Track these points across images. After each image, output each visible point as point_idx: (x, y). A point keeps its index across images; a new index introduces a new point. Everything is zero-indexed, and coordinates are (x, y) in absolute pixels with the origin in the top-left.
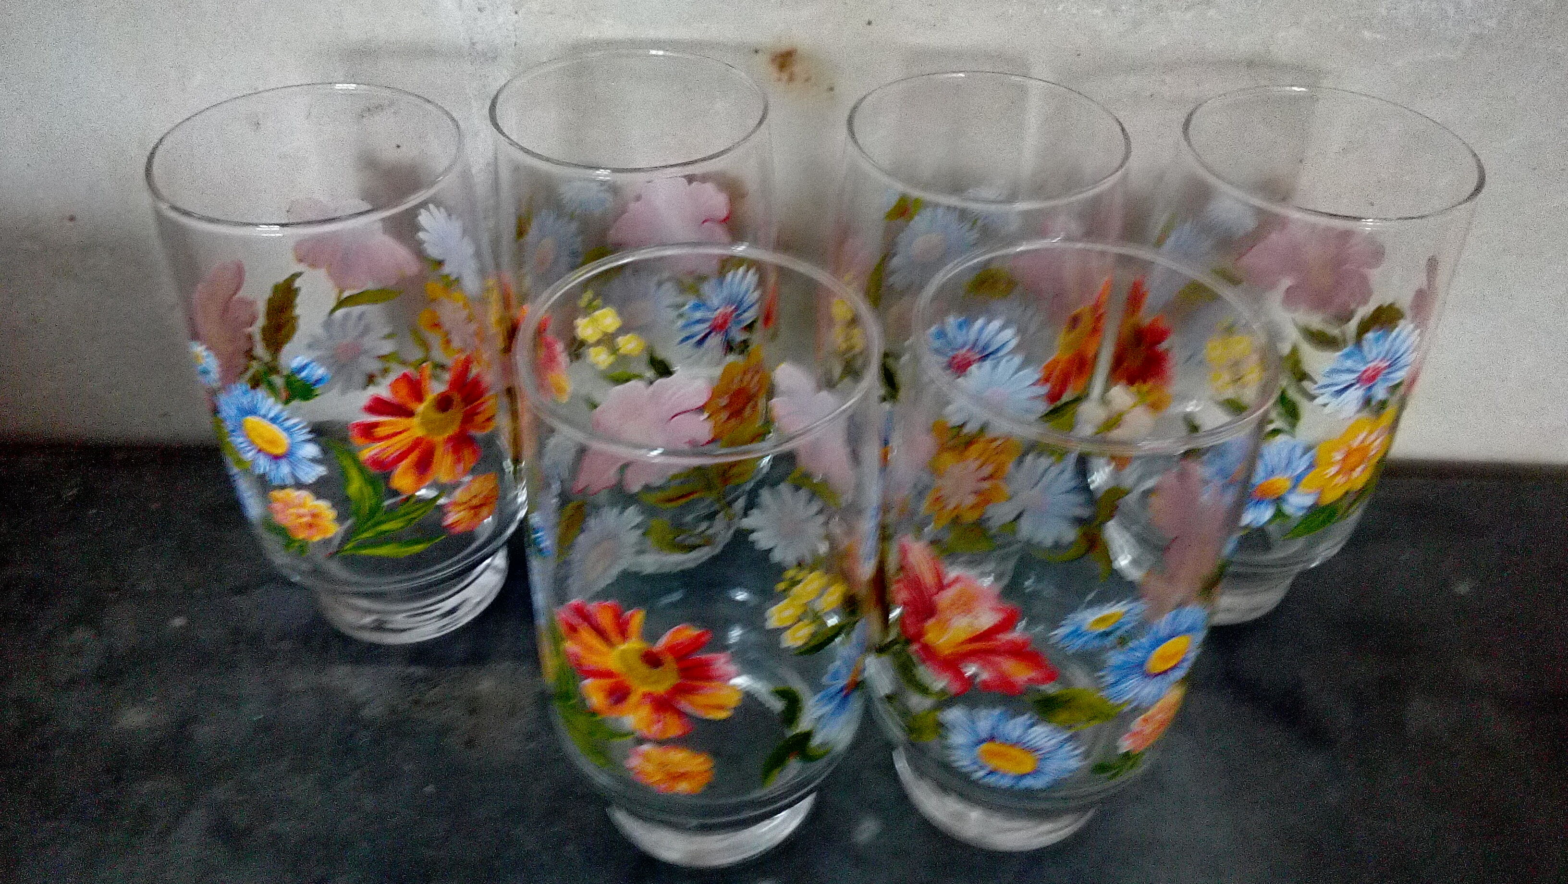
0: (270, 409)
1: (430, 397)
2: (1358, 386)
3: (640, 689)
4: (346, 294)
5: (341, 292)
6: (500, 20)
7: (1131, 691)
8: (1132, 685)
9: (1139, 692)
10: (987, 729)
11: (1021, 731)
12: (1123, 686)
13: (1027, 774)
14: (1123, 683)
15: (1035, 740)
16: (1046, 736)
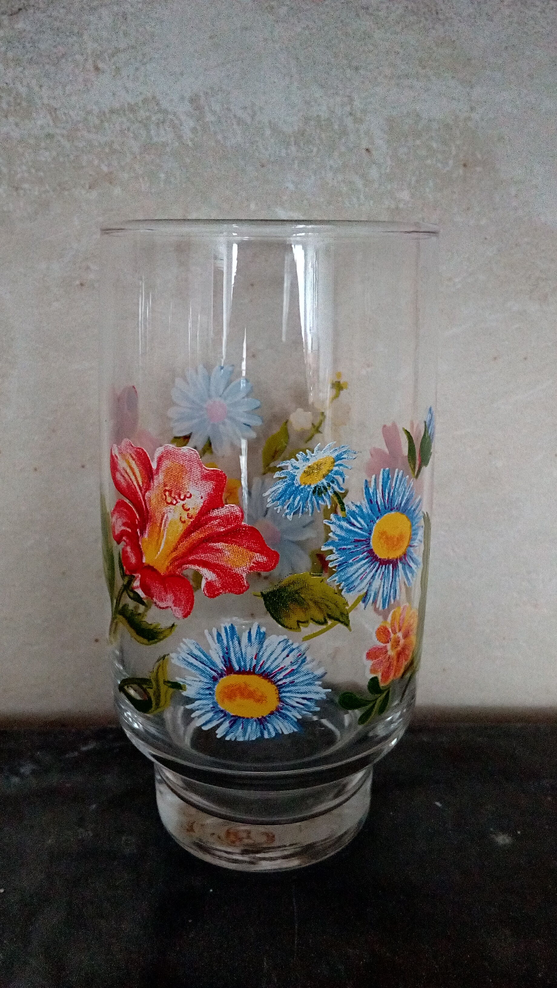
7: (362, 580)
8: (360, 571)
9: (370, 584)
10: (221, 655)
11: (256, 646)
12: (352, 569)
13: (272, 713)
14: (352, 565)
15: (273, 658)
16: (283, 650)
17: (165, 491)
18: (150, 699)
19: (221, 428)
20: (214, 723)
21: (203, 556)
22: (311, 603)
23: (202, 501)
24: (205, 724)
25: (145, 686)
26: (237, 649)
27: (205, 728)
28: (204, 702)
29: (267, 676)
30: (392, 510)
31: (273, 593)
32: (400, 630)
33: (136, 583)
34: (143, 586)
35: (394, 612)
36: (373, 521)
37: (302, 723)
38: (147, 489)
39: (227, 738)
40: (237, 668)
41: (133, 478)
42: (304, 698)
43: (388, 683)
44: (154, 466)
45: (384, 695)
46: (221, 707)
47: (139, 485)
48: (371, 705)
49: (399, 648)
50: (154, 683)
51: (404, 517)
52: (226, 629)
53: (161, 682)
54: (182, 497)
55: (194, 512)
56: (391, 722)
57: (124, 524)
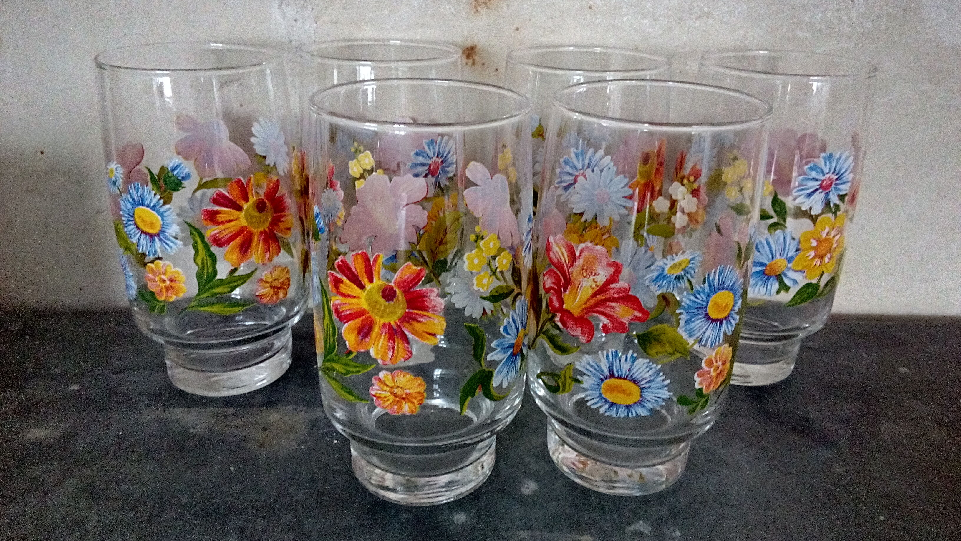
0: (151, 201)
1: (252, 199)
2: (821, 190)
3: (379, 321)
4: (204, 181)
5: (201, 179)
6: (307, 27)
7: (699, 331)
8: (699, 325)
9: (704, 333)
10: (608, 367)
11: (629, 364)
12: (694, 324)
13: (635, 403)
14: (694, 322)
15: (639, 371)
16: (646, 368)
17: (583, 269)
18: (558, 386)
19: (605, 207)
20: (599, 405)
21: (602, 309)
22: (666, 343)
23: (606, 278)
24: (594, 404)
25: (556, 378)
26: (618, 364)
27: (593, 407)
28: (593, 392)
29: (635, 382)
30: (723, 289)
31: (644, 335)
32: (720, 360)
33: (557, 319)
34: (561, 320)
35: (718, 350)
36: (710, 296)
37: (653, 411)
38: (572, 266)
39: (606, 414)
40: (616, 375)
41: (562, 258)
42: (656, 397)
43: (708, 392)
44: (577, 254)
45: (706, 398)
46: (604, 396)
47: (566, 264)
48: (696, 404)
49: (718, 371)
50: (563, 378)
51: (730, 293)
52: (612, 353)
53: (567, 377)
54: (593, 274)
55: (600, 284)
56: (707, 415)
57: (553, 283)
